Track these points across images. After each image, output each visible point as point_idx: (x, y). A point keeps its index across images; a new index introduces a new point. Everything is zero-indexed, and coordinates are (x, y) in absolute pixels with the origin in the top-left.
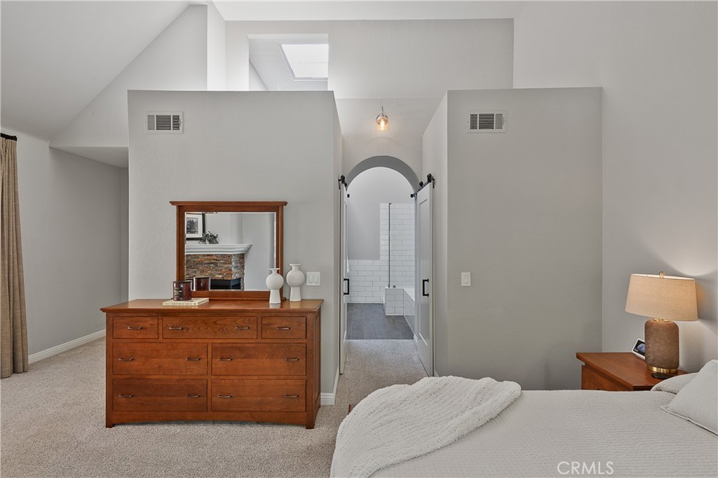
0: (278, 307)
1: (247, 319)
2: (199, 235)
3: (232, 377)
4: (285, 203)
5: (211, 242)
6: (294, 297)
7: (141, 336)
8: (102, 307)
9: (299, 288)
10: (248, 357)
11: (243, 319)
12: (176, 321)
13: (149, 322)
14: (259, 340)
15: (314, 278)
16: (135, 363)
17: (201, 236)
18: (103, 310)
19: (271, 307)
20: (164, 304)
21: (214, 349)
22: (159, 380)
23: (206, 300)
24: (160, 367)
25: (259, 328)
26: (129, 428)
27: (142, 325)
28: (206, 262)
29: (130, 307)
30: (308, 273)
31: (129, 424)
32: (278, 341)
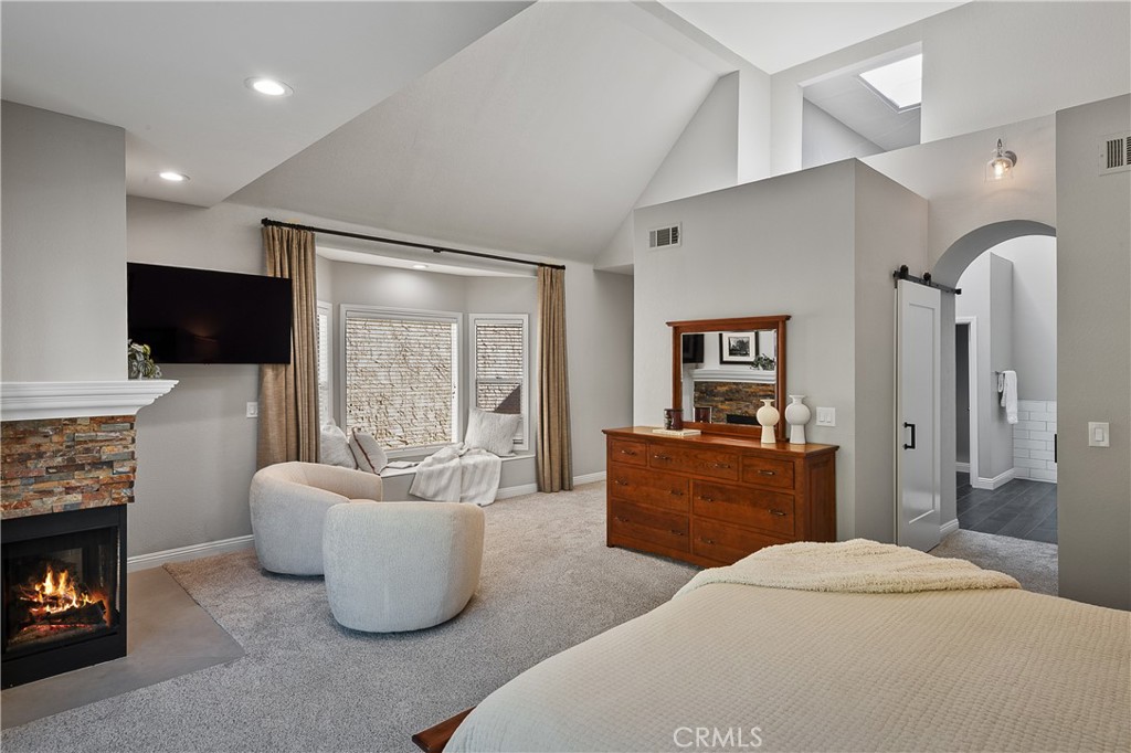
0: (773, 447)
1: (727, 456)
2: (751, 358)
3: (713, 521)
4: (788, 318)
5: (765, 367)
6: (796, 438)
7: (632, 462)
8: (604, 429)
9: (802, 427)
10: (729, 500)
11: (723, 456)
12: (661, 449)
13: (639, 448)
14: (740, 483)
15: (826, 416)
16: (629, 488)
17: (753, 360)
18: (604, 432)
19: (763, 446)
20: (654, 431)
21: (696, 485)
22: (647, 509)
23: (698, 432)
24: (648, 495)
25: (741, 469)
26: (624, 551)
27: (633, 450)
28: (762, 393)
29: (635, 432)
30: (819, 409)
31: (625, 549)
32: (761, 487)
